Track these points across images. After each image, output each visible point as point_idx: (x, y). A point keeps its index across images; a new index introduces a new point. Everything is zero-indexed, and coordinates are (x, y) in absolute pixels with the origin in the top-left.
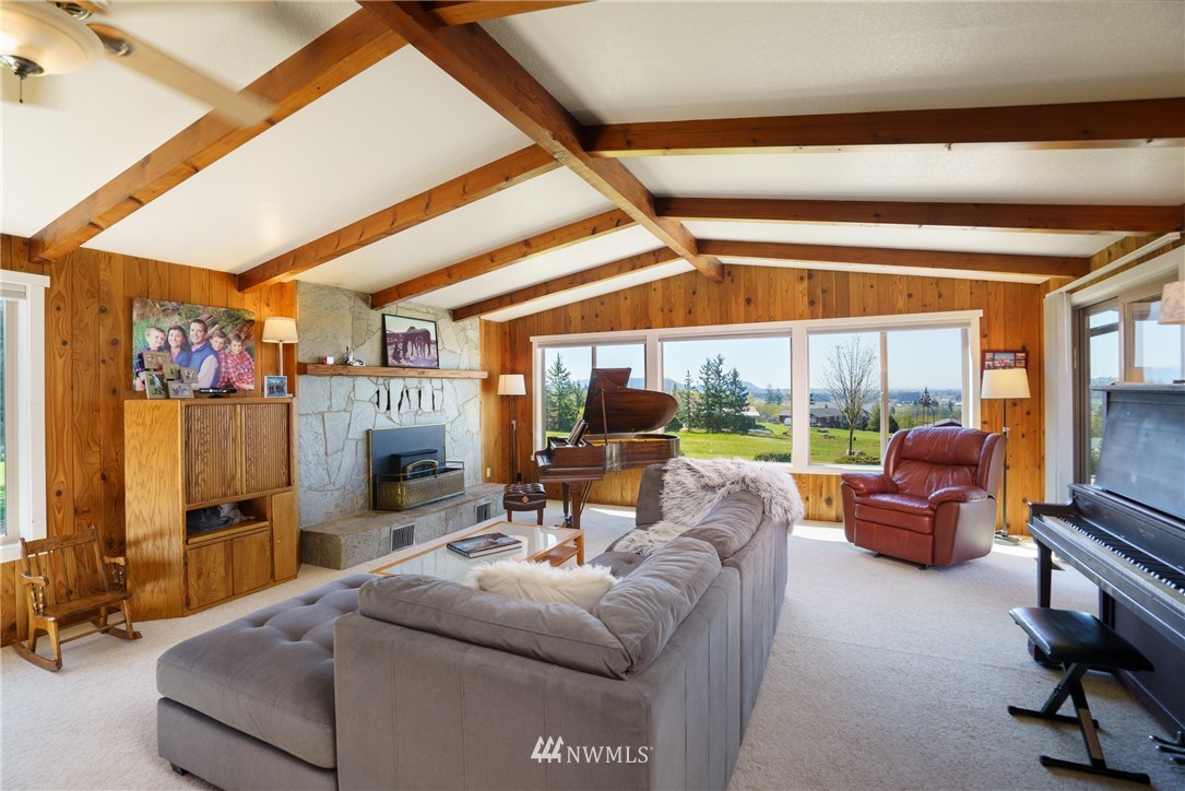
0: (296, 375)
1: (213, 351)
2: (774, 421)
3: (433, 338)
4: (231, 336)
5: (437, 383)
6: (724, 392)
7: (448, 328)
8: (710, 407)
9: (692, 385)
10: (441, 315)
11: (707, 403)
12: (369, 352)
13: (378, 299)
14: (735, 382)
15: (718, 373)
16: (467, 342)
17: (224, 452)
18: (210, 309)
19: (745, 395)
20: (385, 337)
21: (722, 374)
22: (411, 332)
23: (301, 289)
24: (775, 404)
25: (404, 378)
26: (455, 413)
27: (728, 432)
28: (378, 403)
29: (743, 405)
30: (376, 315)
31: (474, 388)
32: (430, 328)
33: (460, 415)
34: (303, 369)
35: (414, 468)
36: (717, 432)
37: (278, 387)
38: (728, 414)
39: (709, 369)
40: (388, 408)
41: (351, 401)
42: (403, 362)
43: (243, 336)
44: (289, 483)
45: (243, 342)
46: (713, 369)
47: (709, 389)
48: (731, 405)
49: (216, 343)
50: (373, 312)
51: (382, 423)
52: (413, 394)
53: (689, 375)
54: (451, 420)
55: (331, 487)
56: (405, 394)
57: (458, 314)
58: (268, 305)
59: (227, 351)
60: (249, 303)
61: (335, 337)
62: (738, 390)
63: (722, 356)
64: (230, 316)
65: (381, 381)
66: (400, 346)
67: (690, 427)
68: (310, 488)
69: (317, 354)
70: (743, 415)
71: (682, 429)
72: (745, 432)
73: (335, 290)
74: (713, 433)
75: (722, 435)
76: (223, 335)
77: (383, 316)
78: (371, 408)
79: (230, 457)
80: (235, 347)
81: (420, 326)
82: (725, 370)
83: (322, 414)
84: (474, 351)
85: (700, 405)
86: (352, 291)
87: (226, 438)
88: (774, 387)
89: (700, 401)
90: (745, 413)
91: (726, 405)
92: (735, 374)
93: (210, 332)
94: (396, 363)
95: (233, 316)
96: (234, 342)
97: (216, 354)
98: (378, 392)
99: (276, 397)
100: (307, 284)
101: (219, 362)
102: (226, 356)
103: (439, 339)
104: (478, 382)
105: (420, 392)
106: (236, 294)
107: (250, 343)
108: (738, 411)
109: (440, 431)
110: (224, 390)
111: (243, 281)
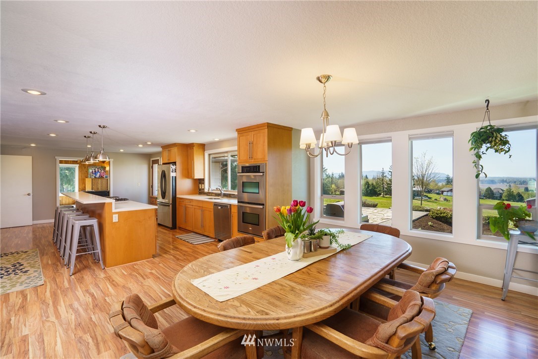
9: (385, 175)
49: (100, 171)
67: (384, 194)
71: (381, 196)
85: (389, 184)
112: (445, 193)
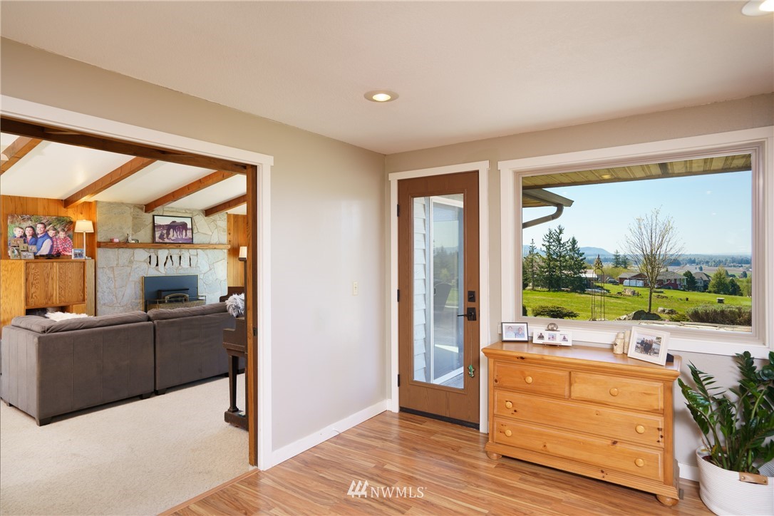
0: (96, 248)
1: (49, 237)
2: (614, 283)
3: (189, 226)
4: (59, 230)
5: (193, 252)
6: (564, 257)
7: (201, 221)
8: (551, 269)
9: (535, 252)
10: (195, 213)
11: (549, 265)
12: (145, 236)
13: (149, 207)
14: (573, 249)
15: (559, 240)
16: (217, 228)
17: (47, 284)
18: (47, 217)
19: (582, 260)
20: (154, 226)
21: (562, 242)
22: (174, 224)
23: (99, 205)
24: (621, 268)
25: (168, 249)
26: (207, 268)
27: (567, 291)
28: (150, 263)
29: (581, 268)
30: (148, 216)
31: (223, 254)
32: (188, 221)
33: (210, 270)
34: (100, 245)
35: (170, 298)
36: (557, 291)
37: (79, 254)
38: (567, 276)
39: (550, 238)
40: (157, 265)
41: (131, 262)
42: (166, 240)
43: (66, 229)
44: (84, 300)
45: (66, 233)
46: (555, 238)
47: (551, 254)
48: (570, 268)
49: (51, 233)
50: (146, 214)
51: (152, 272)
52: (175, 258)
53: (533, 243)
54: (203, 272)
55: (118, 305)
56: (169, 257)
57: (209, 212)
58: (82, 213)
59: (57, 237)
60: (70, 213)
61: (121, 228)
62: (576, 255)
63: (562, 227)
64: (59, 220)
65: (152, 250)
66: (165, 232)
67: (534, 285)
68: (104, 304)
69: (109, 237)
70: (580, 277)
71: (528, 288)
72: (583, 292)
73: (121, 204)
74: (554, 291)
75: (561, 293)
76: (55, 229)
77: (154, 216)
78: (145, 265)
79: (50, 286)
80: (62, 235)
81: (179, 220)
82: (565, 238)
83: (113, 267)
84: (222, 233)
85: (542, 267)
86: (132, 204)
87: (48, 278)
88: (621, 253)
89: (543, 264)
90: (583, 275)
91: (565, 268)
92: (574, 242)
93: (47, 228)
94: (161, 241)
95: (60, 220)
96: (61, 233)
97: (51, 238)
98: (150, 257)
99: (78, 258)
100: (103, 202)
101: (53, 242)
102: (57, 239)
103: (194, 227)
104: (226, 251)
105: (180, 257)
106: (63, 209)
107: (70, 233)
108: (575, 273)
109: (194, 279)
110: (54, 256)
111: (67, 203)
112: (626, 282)
